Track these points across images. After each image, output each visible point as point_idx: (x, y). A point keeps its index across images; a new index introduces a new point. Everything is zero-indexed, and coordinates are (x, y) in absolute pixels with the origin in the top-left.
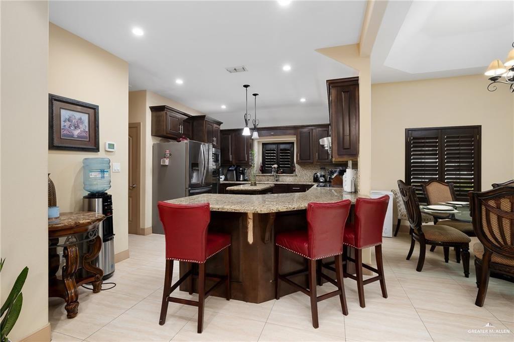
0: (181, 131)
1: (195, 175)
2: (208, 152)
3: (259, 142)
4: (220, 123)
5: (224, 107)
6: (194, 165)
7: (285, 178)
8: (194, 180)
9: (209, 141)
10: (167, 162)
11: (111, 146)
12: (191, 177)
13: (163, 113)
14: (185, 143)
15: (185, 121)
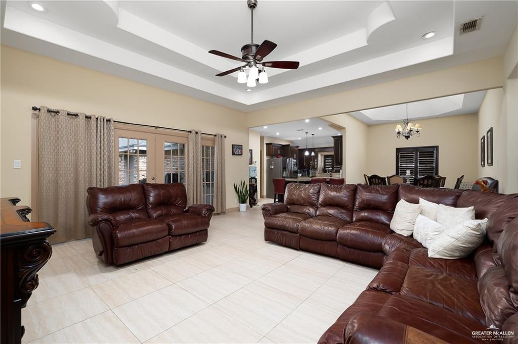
0: (279, 153)
1: (285, 173)
2: (292, 162)
3: (321, 155)
4: (298, 147)
5: (299, 139)
6: (284, 168)
7: (335, 175)
8: (284, 175)
9: (292, 157)
10: (273, 167)
11: (256, 162)
12: (283, 174)
13: (271, 146)
14: (281, 158)
15: (281, 147)
